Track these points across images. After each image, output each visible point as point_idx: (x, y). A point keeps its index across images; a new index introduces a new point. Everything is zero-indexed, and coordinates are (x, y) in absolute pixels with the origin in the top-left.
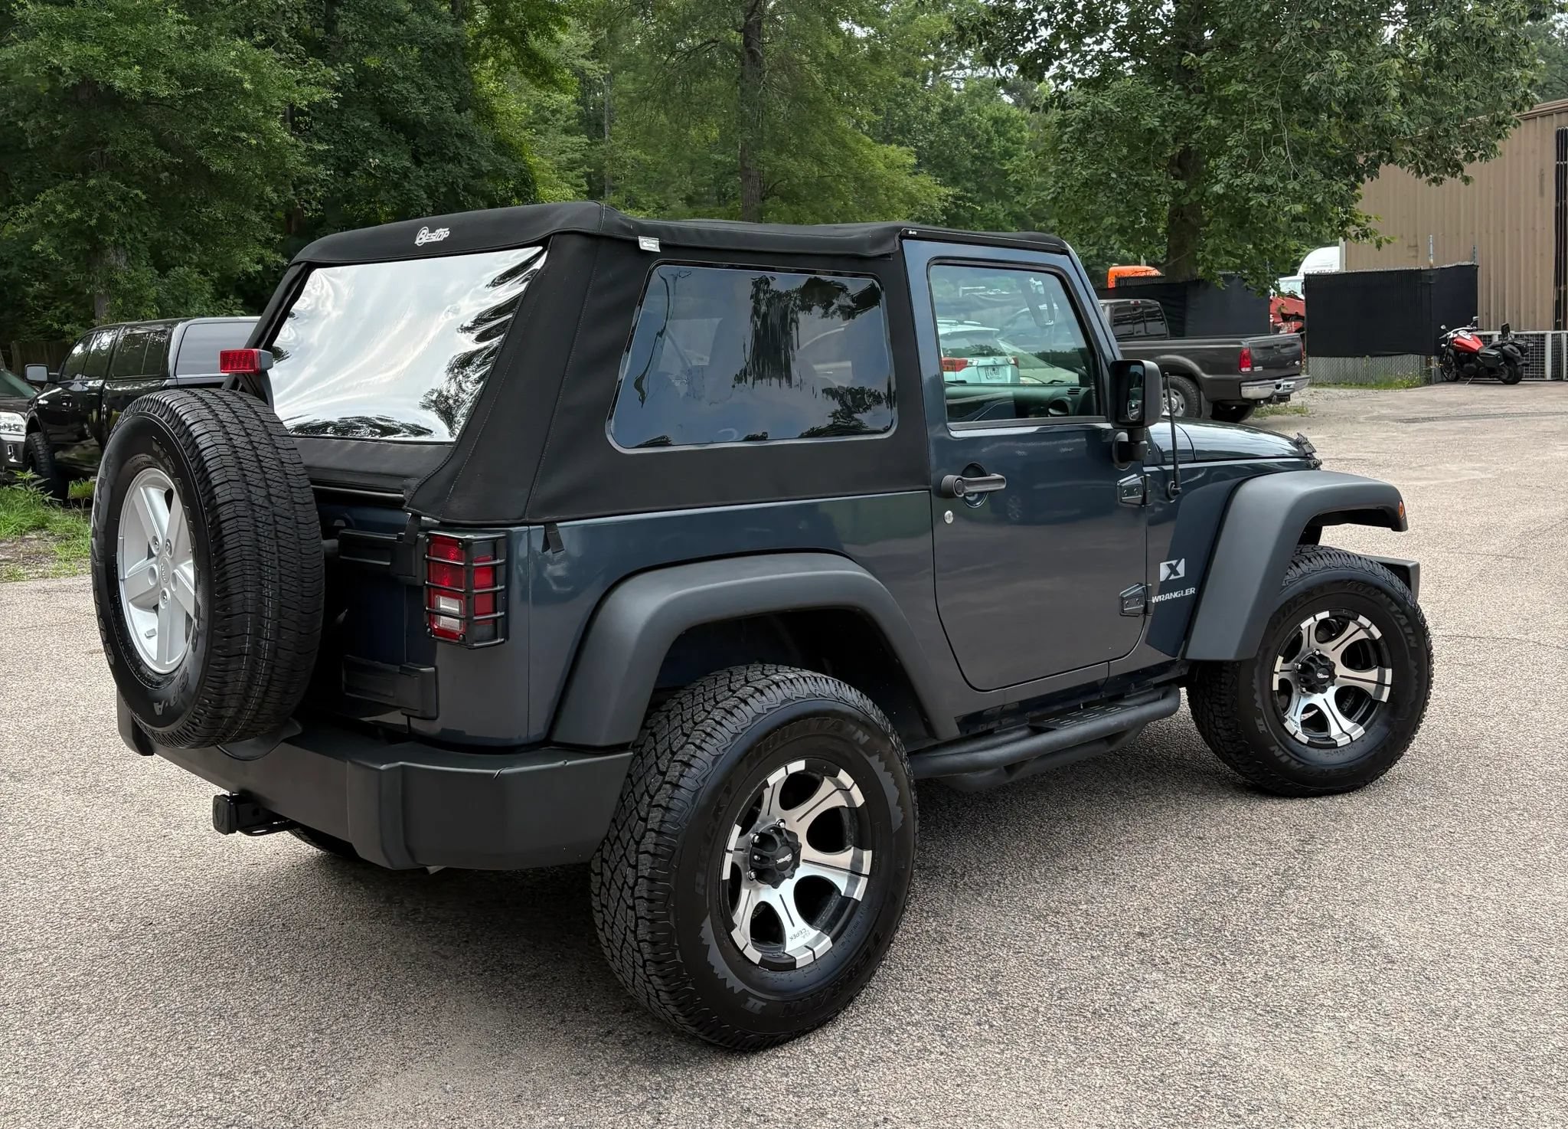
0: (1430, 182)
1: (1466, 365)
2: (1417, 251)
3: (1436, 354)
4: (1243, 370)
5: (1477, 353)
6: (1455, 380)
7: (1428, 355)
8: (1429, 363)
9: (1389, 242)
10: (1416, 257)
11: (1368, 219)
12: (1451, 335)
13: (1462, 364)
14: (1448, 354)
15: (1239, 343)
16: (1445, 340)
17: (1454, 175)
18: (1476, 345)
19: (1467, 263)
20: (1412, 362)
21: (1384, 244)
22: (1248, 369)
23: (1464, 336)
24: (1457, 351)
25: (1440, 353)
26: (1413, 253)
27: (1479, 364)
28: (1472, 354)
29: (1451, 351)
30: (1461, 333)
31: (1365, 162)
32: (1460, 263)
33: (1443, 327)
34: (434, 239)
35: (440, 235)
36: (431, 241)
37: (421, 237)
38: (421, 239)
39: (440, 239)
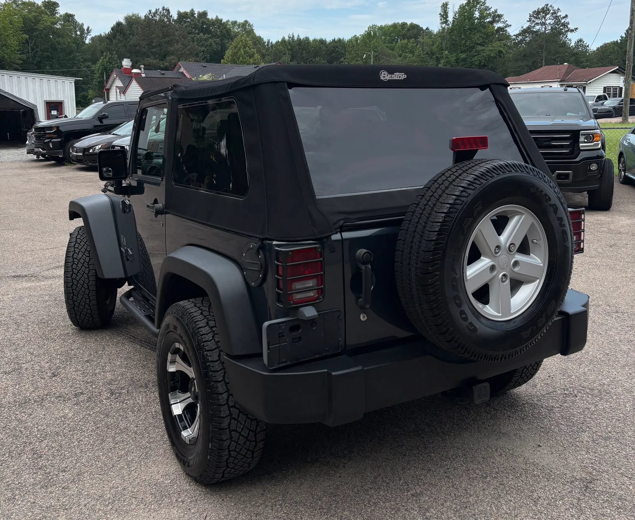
34: (395, 78)
35: (400, 77)
36: (393, 79)
37: (385, 76)
38: (385, 77)
39: (400, 79)
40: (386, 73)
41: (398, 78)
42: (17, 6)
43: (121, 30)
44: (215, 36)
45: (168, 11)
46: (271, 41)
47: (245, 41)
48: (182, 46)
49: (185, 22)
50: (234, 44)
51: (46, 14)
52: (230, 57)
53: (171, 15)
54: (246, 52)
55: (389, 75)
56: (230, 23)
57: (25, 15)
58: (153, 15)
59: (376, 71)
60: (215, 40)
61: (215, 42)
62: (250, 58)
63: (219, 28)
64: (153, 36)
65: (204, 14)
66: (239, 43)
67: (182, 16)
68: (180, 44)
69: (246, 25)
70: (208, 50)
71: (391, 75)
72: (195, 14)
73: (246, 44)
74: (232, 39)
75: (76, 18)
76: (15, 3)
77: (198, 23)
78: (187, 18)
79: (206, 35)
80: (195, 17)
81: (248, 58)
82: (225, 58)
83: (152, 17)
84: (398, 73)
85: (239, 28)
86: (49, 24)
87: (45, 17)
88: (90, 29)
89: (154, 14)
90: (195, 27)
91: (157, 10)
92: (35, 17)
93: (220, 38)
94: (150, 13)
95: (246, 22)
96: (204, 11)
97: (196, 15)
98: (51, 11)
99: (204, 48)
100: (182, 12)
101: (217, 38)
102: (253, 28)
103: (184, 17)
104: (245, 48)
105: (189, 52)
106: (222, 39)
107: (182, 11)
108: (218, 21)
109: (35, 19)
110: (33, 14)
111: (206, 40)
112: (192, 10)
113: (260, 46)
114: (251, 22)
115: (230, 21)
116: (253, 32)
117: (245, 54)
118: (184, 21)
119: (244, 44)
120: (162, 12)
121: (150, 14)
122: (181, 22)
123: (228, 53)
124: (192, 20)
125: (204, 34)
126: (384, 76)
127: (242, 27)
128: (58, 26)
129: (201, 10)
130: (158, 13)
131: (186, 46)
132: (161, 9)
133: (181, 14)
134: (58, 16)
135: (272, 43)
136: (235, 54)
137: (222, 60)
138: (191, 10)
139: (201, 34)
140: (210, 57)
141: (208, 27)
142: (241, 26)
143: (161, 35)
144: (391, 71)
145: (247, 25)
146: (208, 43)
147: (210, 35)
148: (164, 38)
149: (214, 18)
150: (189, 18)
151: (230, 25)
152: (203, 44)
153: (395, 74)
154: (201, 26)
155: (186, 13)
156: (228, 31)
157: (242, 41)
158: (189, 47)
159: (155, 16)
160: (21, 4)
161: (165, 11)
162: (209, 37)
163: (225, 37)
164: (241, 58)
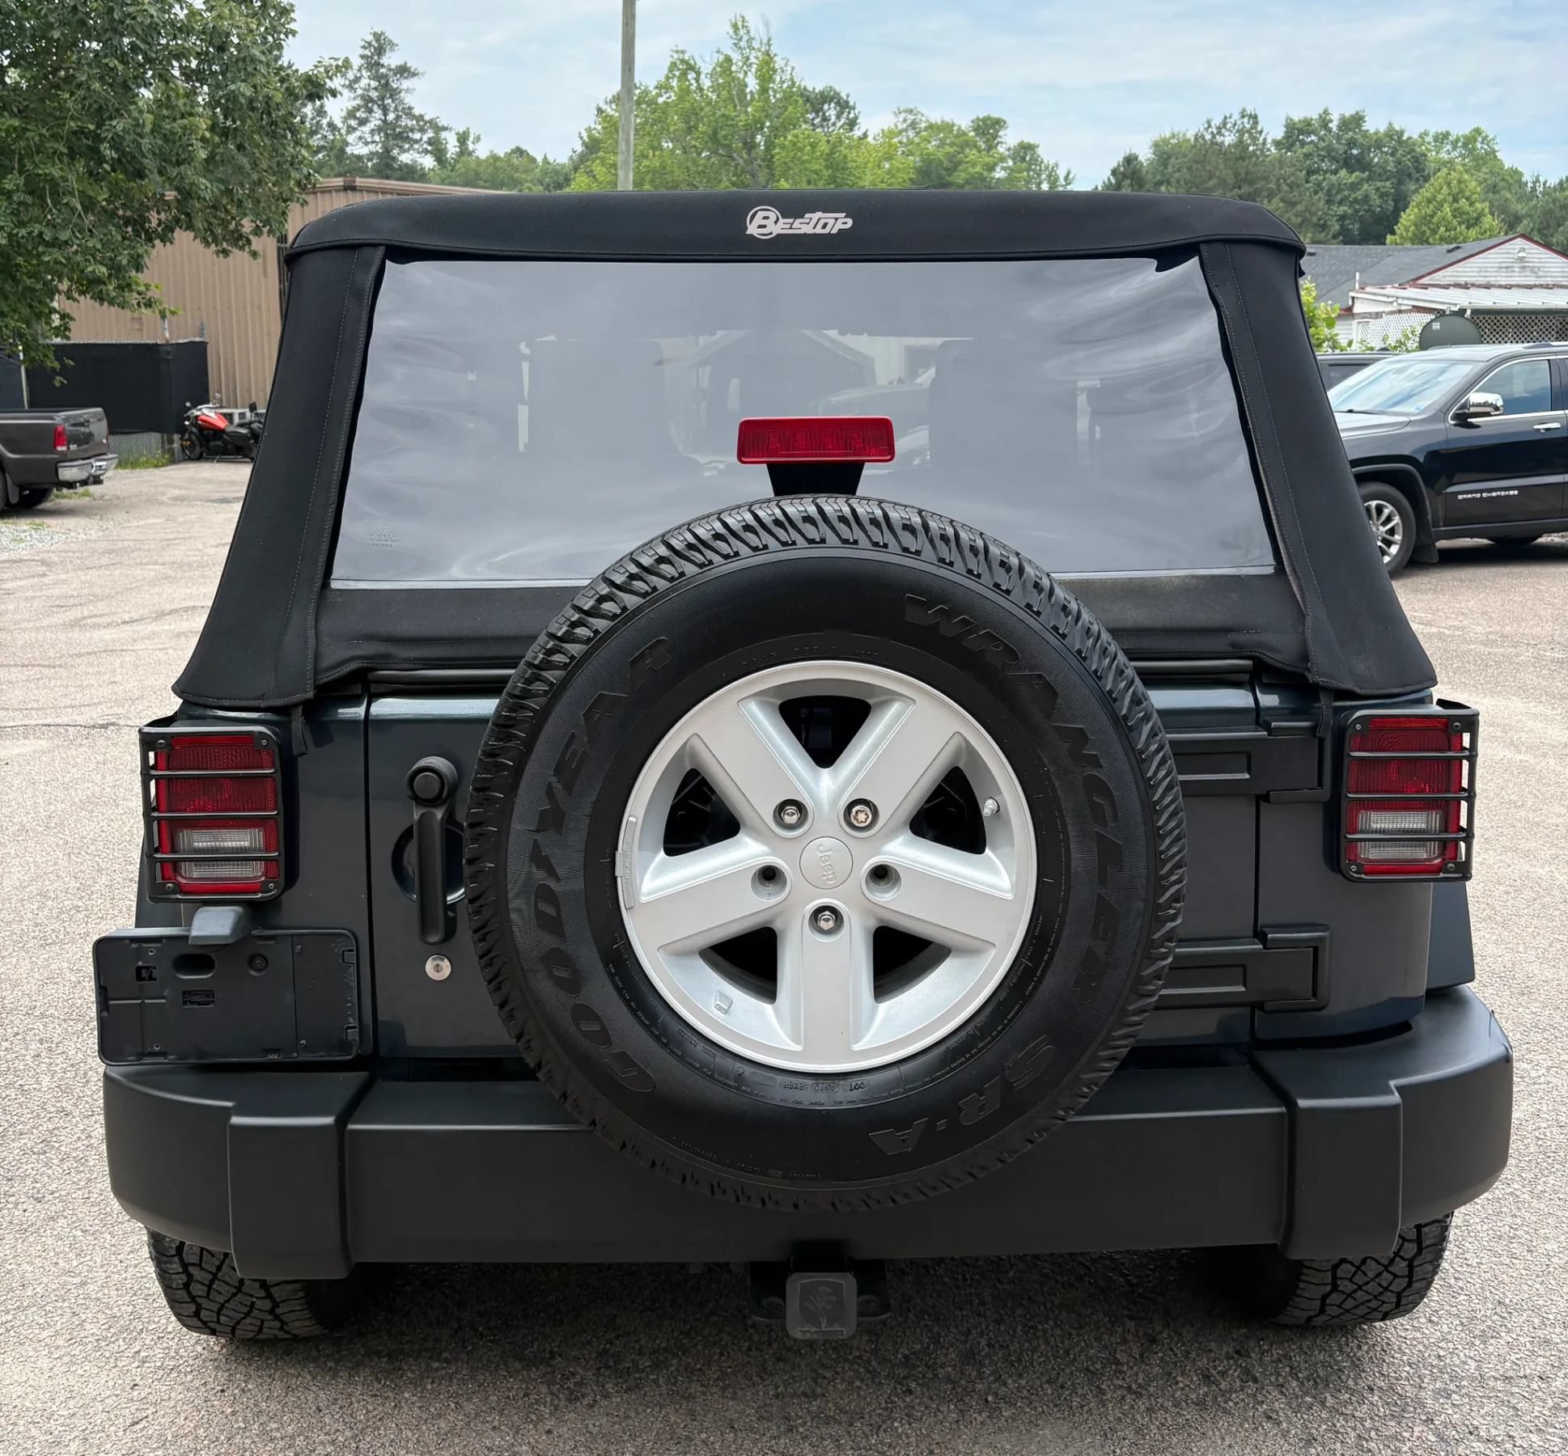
0: (217, 253)
1: (212, 444)
2: (142, 324)
3: (178, 433)
4: (60, 448)
5: (223, 431)
6: (199, 458)
7: (170, 433)
8: (171, 442)
9: (173, 313)
10: (141, 330)
11: (147, 286)
12: (196, 412)
13: (208, 441)
14: (192, 432)
15: (52, 419)
16: (188, 418)
17: (242, 248)
18: (222, 424)
19: (198, 339)
20: (151, 440)
21: (168, 313)
22: (64, 448)
23: (208, 413)
24: (201, 429)
25: (182, 430)
26: (136, 326)
27: (226, 443)
28: (218, 432)
29: (194, 430)
30: (204, 411)
31: (159, 225)
32: (192, 339)
33: (188, 404)
34: (807, 229)
35: (824, 226)
36: (798, 232)
37: (765, 224)
38: (765, 226)
39: (826, 231)
40: (773, 214)
41: (819, 230)
42: (917, 134)
43: (1134, 172)
44: (1384, 175)
45: (1254, 118)
46: (1542, 180)
47: (1459, 182)
48: (1282, 205)
49: (1303, 144)
50: (1426, 192)
51: (975, 146)
52: (1412, 228)
53: (1259, 129)
54: (1457, 213)
55: (782, 221)
56: (1429, 139)
57: (928, 154)
58: (1215, 131)
59: (737, 209)
60: (1379, 184)
61: (1378, 189)
62: (1468, 228)
63: (1392, 155)
64: (1211, 183)
65: (1357, 119)
66: (1441, 188)
67: (1295, 132)
68: (1276, 200)
69: (1475, 141)
70: (1357, 211)
71: (791, 221)
72: (1331, 121)
73: (1462, 191)
74: (1426, 179)
75: (1040, 151)
76: (914, 129)
77: (1336, 146)
78: (1309, 133)
79: (1354, 175)
80: (1330, 130)
81: (1463, 227)
82: (1398, 232)
83: (1214, 136)
84: (819, 214)
85: (1454, 149)
86: (978, 169)
87: (972, 154)
88: (1071, 176)
89: (1219, 128)
90: (1330, 153)
91: (1226, 118)
92: (951, 157)
93: (1395, 180)
94: (1210, 126)
95: (1478, 131)
96: (1357, 113)
97: (1334, 126)
98: (988, 140)
99: (1346, 208)
100: (1296, 120)
101: (1387, 180)
102: (1496, 148)
103: (1301, 132)
104: (1456, 200)
105: (1299, 220)
106: (1400, 182)
107: (1297, 117)
108: (1394, 136)
109: (950, 161)
110: (948, 149)
111: (1354, 187)
112: (1326, 112)
113: (1508, 195)
114: (1489, 131)
115: (1431, 134)
116: (1495, 156)
117: (1455, 217)
118: (1300, 141)
119: (1455, 190)
120: (1239, 122)
121: (1207, 129)
122: (1293, 145)
123: (1408, 218)
124: (1321, 139)
125: (1352, 173)
126: (765, 222)
127: (1465, 145)
128: (999, 174)
129: (1349, 113)
130: (1228, 126)
131: (1294, 204)
132: (1236, 116)
133: (1294, 124)
134: (1001, 149)
135: (1545, 184)
136: (1426, 219)
137: (1389, 237)
138: (1321, 112)
139: (1343, 173)
140: (1360, 229)
141: (1363, 152)
142: (1460, 144)
143: (1230, 180)
144: (792, 206)
145: (1480, 139)
146: (1359, 195)
147: (1367, 173)
148: (1240, 188)
149: (1382, 129)
150: (1314, 132)
151: (1429, 143)
152: (1346, 198)
153: (807, 215)
154: (1345, 153)
155: (1308, 122)
156: (1419, 162)
157: (1449, 184)
158: (1299, 208)
159: (1219, 133)
160: (926, 129)
161: (1246, 120)
162: (1363, 179)
163: (1409, 175)
164: (1442, 229)
